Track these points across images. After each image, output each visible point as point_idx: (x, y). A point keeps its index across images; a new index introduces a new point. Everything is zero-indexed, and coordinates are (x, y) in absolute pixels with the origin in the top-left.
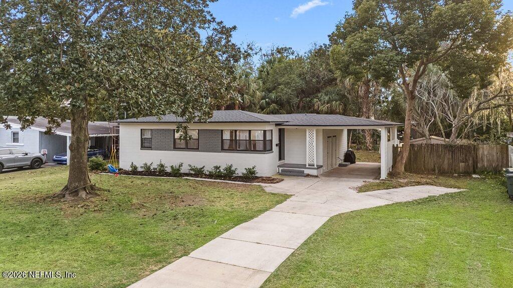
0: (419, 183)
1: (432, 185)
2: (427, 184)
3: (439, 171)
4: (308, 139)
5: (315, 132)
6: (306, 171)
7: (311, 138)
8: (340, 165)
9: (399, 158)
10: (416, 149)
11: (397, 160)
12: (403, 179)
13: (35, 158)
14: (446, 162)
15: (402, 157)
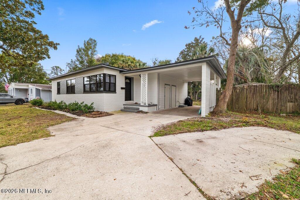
0: (247, 124)
1: (266, 126)
2: (258, 125)
3: (263, 111)
4: (142, 82)
5: (147, 76)
6: (141, 109)
7: (144, 81)
8: (180, 106)
9: (222, 96)
10: (238, 91)
11: (220, 99)
12: (226, 117)
13: (18, 99)
14: (270, 102)
15: (225, 96)
